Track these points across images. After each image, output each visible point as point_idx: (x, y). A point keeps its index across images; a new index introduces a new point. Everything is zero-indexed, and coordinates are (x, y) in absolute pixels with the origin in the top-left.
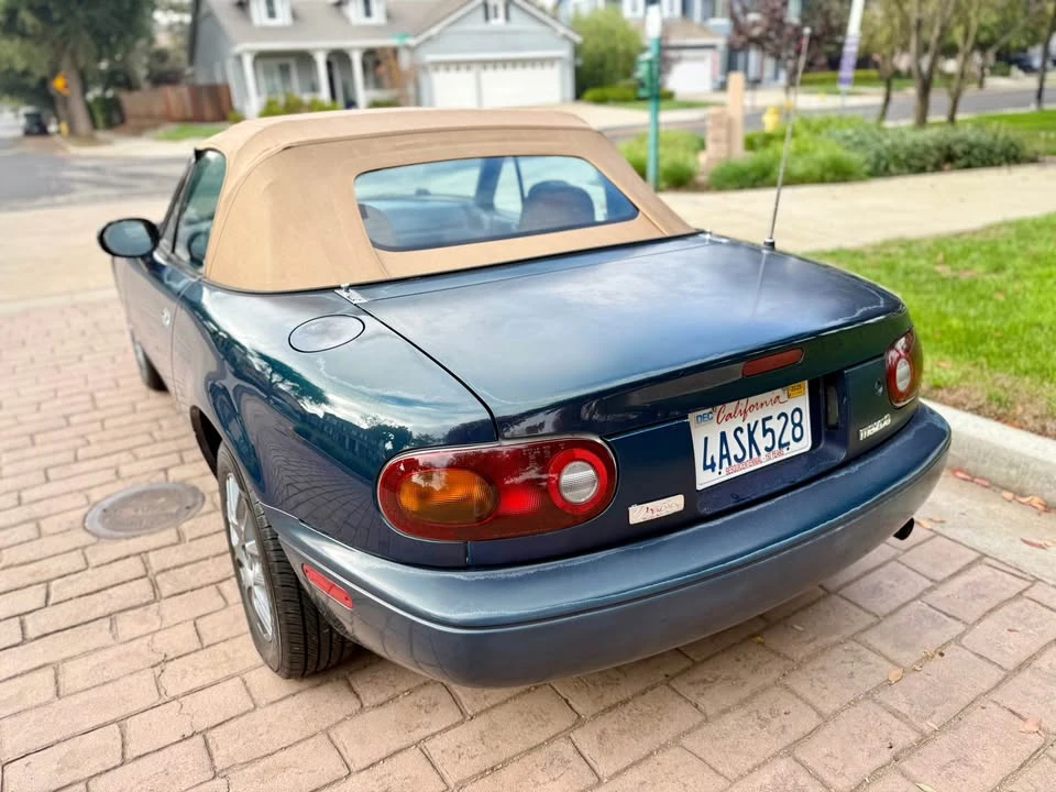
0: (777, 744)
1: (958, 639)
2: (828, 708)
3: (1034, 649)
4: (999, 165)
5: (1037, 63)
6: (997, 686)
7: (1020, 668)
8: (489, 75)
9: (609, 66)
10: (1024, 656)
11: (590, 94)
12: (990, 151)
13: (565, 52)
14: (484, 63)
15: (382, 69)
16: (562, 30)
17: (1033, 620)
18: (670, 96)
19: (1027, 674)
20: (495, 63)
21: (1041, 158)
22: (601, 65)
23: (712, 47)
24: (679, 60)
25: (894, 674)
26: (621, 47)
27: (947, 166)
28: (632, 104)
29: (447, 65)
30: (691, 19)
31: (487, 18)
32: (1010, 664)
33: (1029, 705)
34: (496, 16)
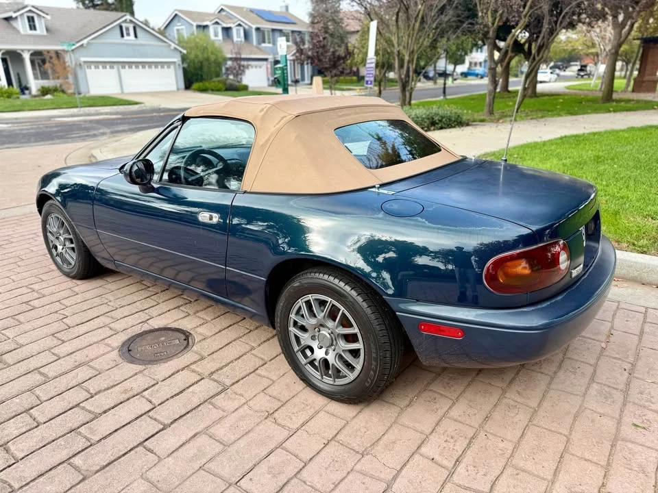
0: (586, 380)
2: (591, 362)
4: (454, 127)
5: (431, 74)
8: (126, 72)
9: (205, 69)
11: (195, 85)
12: (450, 120)
13: (177, 59)
14: (123, 64)
15: (47, 65)
16: (173, 45)
18: (245, 88)
20: (130, 64)
21: (470, 123)
22: (201, 68)
23: (266, 60)
24: (248, 67)
26: (212, 58)
27: (432, 128)
28: (224, 93)
29: (97, 64)
30: (252, 43)
31: (122, 36)
34: (128, 34)
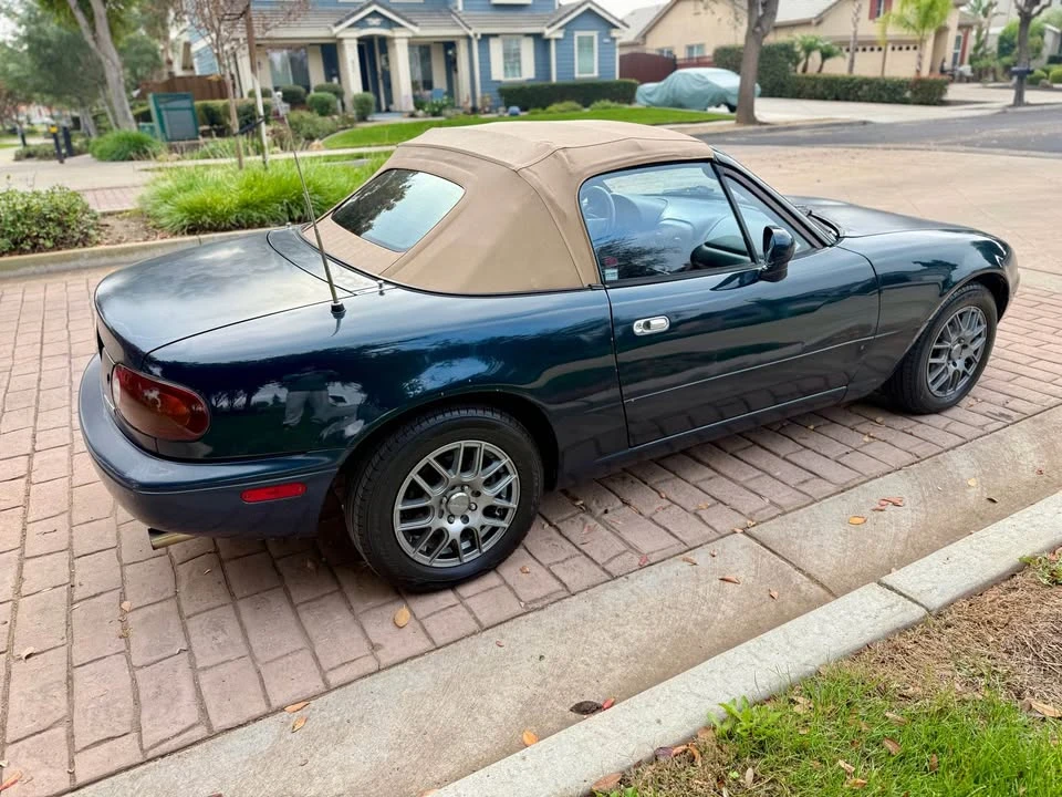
1: (127, 653)
2: (128, 570)
3: (77, 698)
6: (69, 656)
7: (70, 678)
10: (77, 686)
17: (102, 716)
19: (63, 677)
25: (126, 605)
32: (77, 673)
33: (41, 663)
